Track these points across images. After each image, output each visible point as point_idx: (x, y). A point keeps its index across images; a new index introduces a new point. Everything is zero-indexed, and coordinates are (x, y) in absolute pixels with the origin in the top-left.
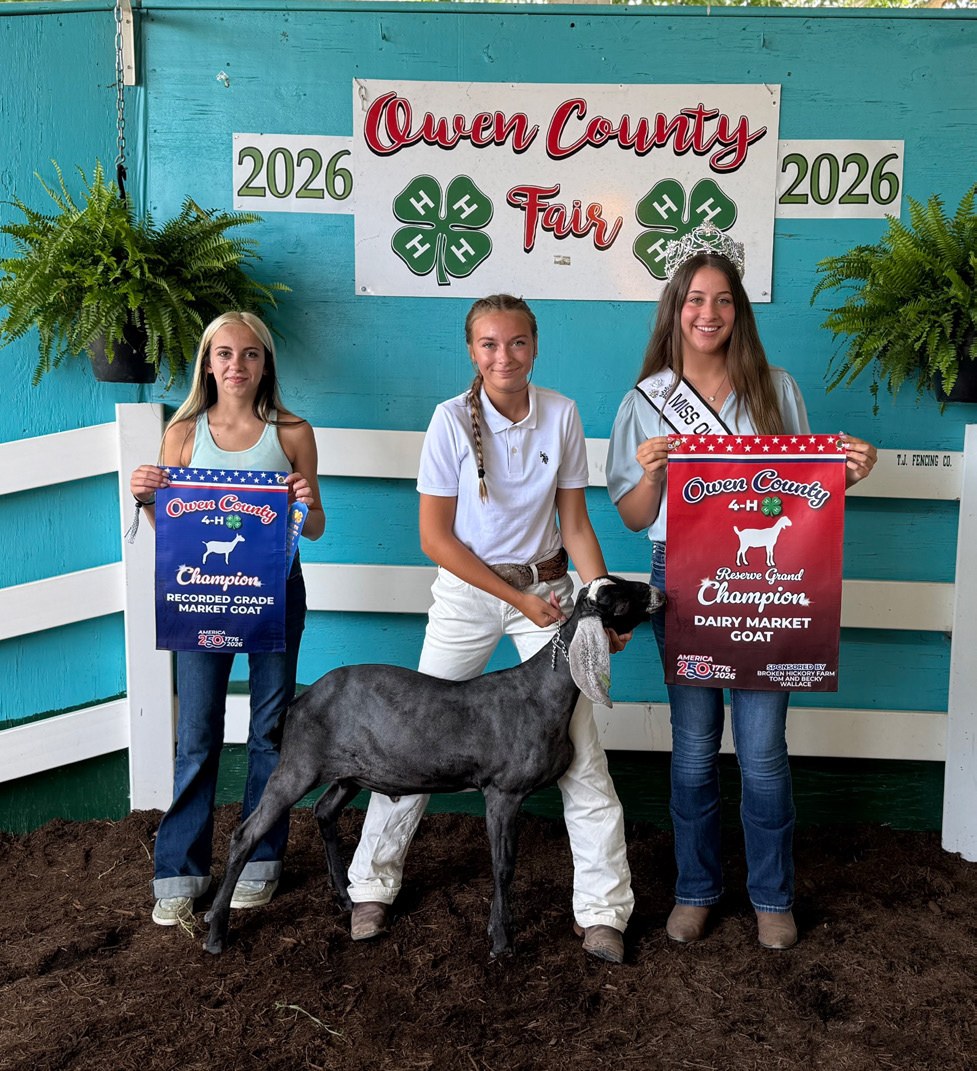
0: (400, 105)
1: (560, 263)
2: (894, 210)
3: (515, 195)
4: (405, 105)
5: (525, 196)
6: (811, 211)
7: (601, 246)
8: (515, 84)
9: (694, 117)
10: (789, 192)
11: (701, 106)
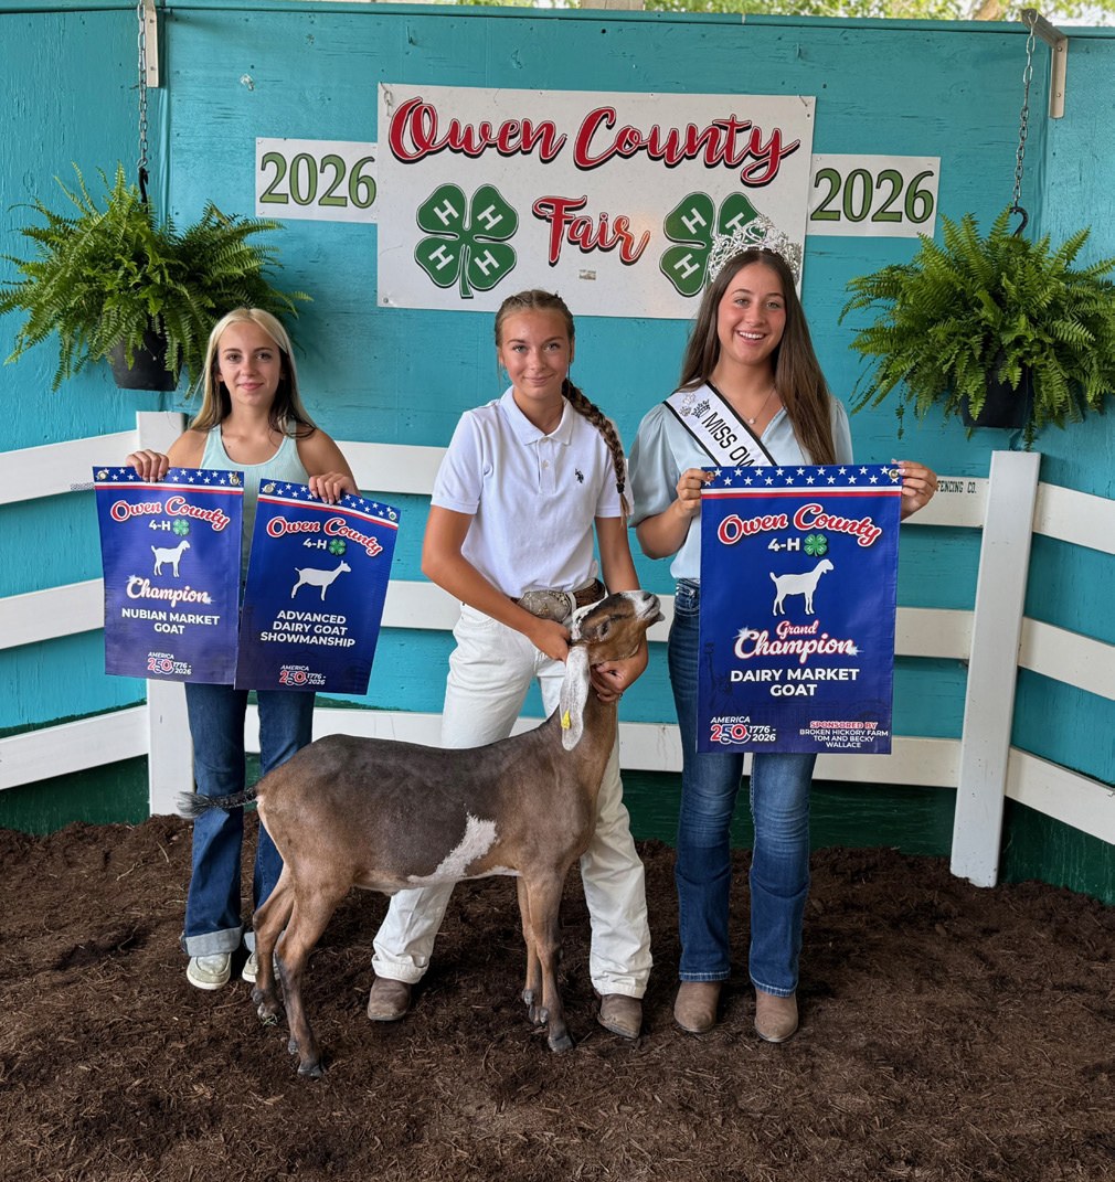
0: (426, 111)
1: (585, 278)
2: (928, 229)
3: (541, 206)
4: (431, 111)
5: (551, 207)
6: (843, 228)
7: (627, 260)
8: (543, 91)
9: (726, 129)
10: (821, 209)
11: (733, 117)
